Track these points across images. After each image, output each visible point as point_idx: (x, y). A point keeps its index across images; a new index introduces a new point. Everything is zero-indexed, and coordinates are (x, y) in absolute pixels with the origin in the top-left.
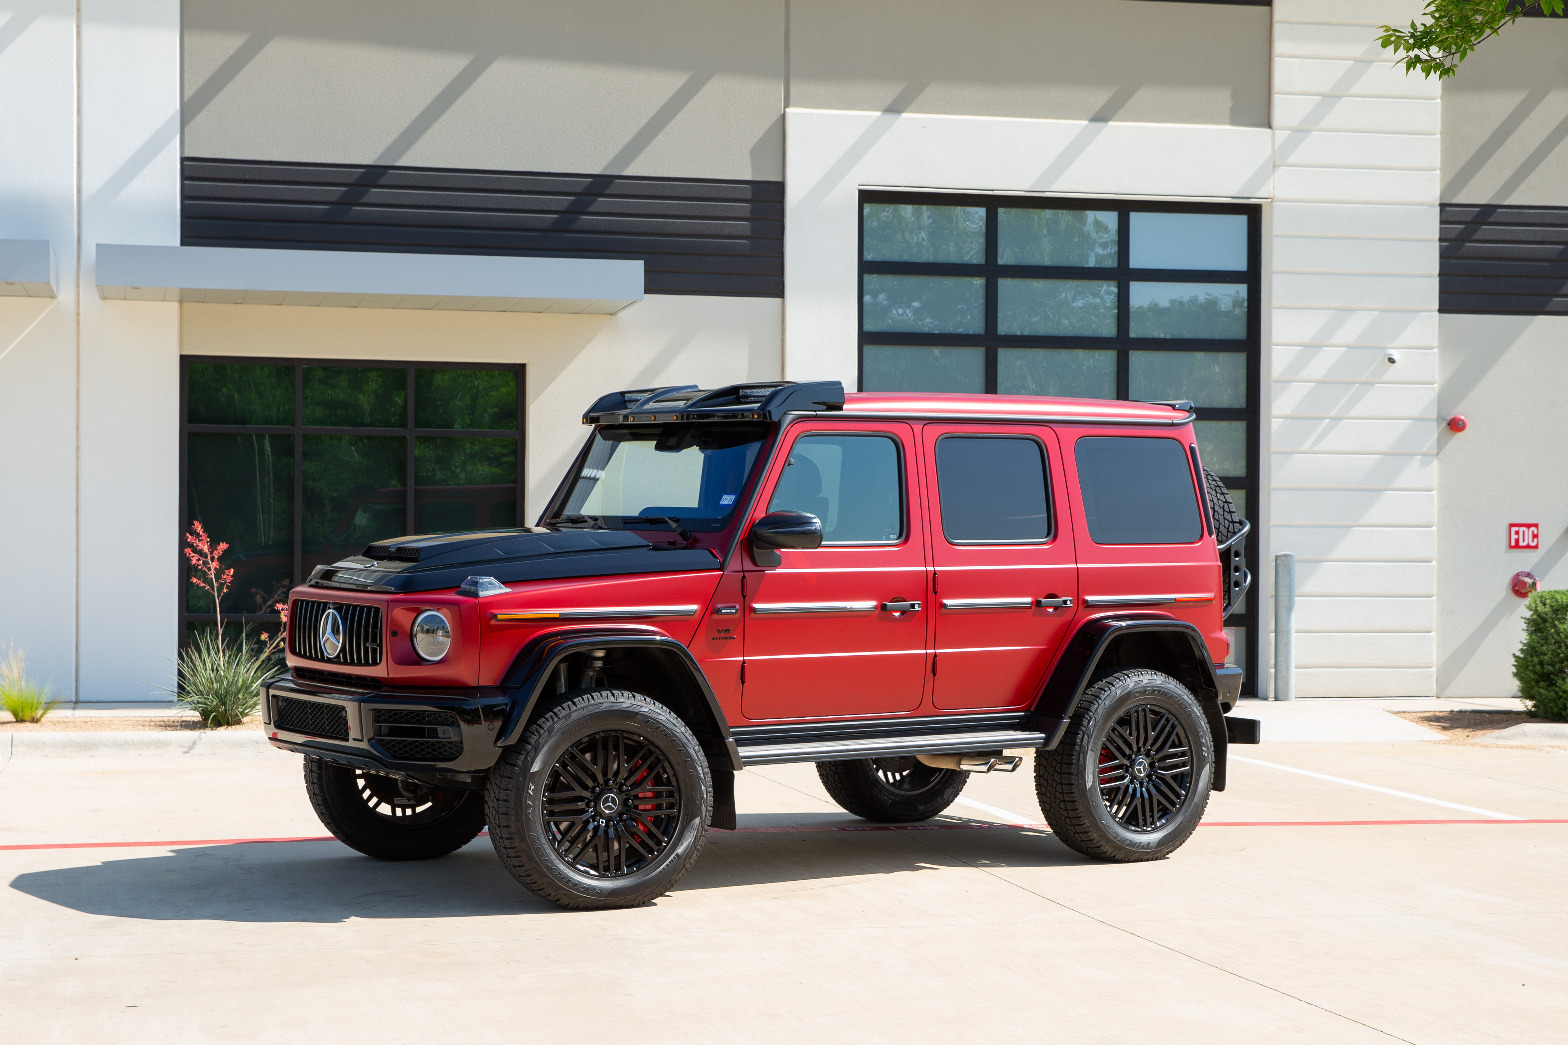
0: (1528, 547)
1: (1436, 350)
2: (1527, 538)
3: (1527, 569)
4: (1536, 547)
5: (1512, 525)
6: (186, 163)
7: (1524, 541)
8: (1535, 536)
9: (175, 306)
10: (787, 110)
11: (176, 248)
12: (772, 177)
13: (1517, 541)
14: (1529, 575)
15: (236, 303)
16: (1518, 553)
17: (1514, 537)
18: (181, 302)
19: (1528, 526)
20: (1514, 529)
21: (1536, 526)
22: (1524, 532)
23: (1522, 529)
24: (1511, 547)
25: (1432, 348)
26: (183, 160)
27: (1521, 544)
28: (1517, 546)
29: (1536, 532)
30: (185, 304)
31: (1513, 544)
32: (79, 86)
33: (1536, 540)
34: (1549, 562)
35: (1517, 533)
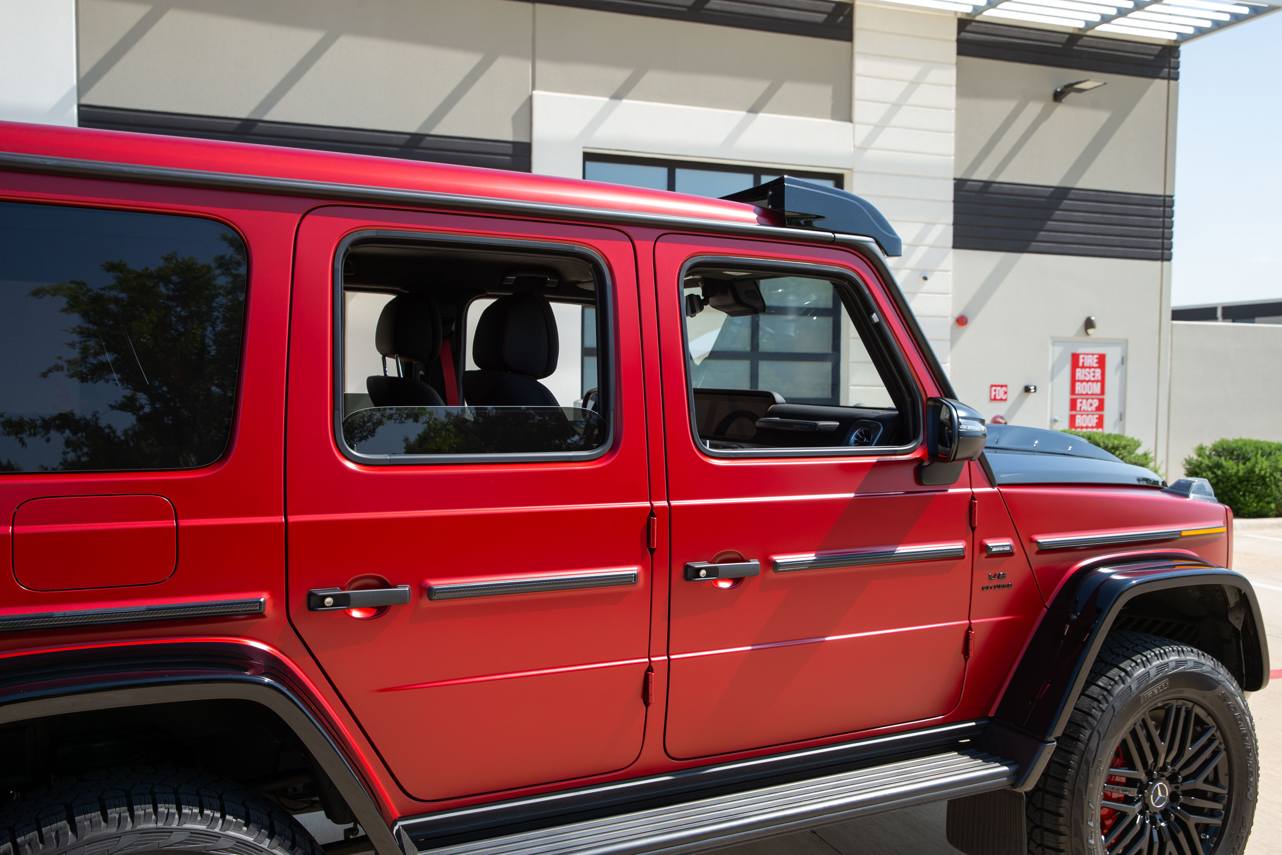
0: (1001, 399)
1: (950, 273)
2: (1000, 395)
3: (1002, 414)
4: (1006, 400)
5: (992, 386)
7: (999, 395)
8: (1005, 393)
10: (535, 92)
12: (525, 139)
13: (995, 396)
14: (1002, 418)
16: (996, 404)
17: (993, 393)
19: (1002, 386)
20: (994, 388)
21: (1006, 386)
22: (999, 391)
23: (998, 388)
24: (992, 400)
25: (948, 271)
26: (79, 105)
27: (998, 397)
28: (995, 399)
29: (1006, 390)
31: (993, 397)
33: (1006, 395)
34: (1013, 410)
35: (995, 391)
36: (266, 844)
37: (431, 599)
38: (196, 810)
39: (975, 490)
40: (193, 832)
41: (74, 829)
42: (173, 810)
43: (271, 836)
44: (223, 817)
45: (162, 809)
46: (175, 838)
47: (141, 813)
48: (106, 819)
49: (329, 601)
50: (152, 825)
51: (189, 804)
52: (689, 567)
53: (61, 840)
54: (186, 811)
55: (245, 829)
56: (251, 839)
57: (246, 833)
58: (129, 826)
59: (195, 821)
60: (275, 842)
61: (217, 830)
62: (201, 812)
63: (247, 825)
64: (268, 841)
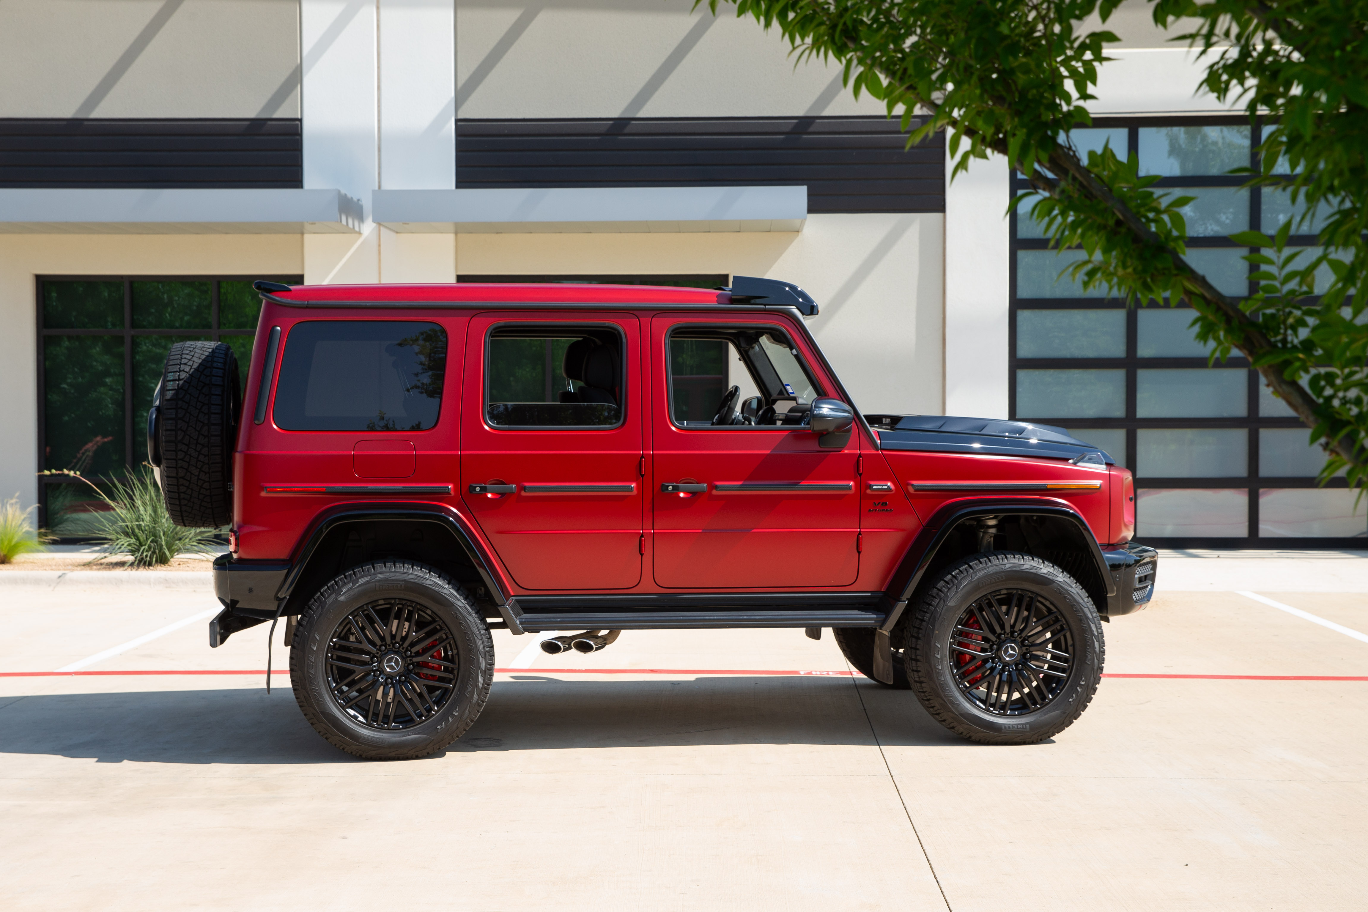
6: (459, 123)
9: (451, 237)
11: (452, 190)
15: (497, 233)
18: (456, 233)
26: (457, 121)
30: (459, 235)
32: (379, 67)
36: (447, 586)
37: (525, 492)
38: (420, 568)
39: (864, 452)
40: (417, 576)
41: (374, 569)
42: (410, 567)
43: (449, 584)
44: (429, 573)
45: (406, 566)
46: (410, 577)
47: (398, 566)
48: (385, 567)
49: (478, 489)
50: (402, 571)
51: (417, 566)
52: (663, 485)
53: (369, 571)
54: (415, 567)
55: (438, 579)
56: (440, 583)
57: (438, 580)
58: (393, 570)
59: (418, 572)
60: (450, 586)
61: (427, 577)
62: (421, 569)
63: (439, 577)
64: (447, 585)
